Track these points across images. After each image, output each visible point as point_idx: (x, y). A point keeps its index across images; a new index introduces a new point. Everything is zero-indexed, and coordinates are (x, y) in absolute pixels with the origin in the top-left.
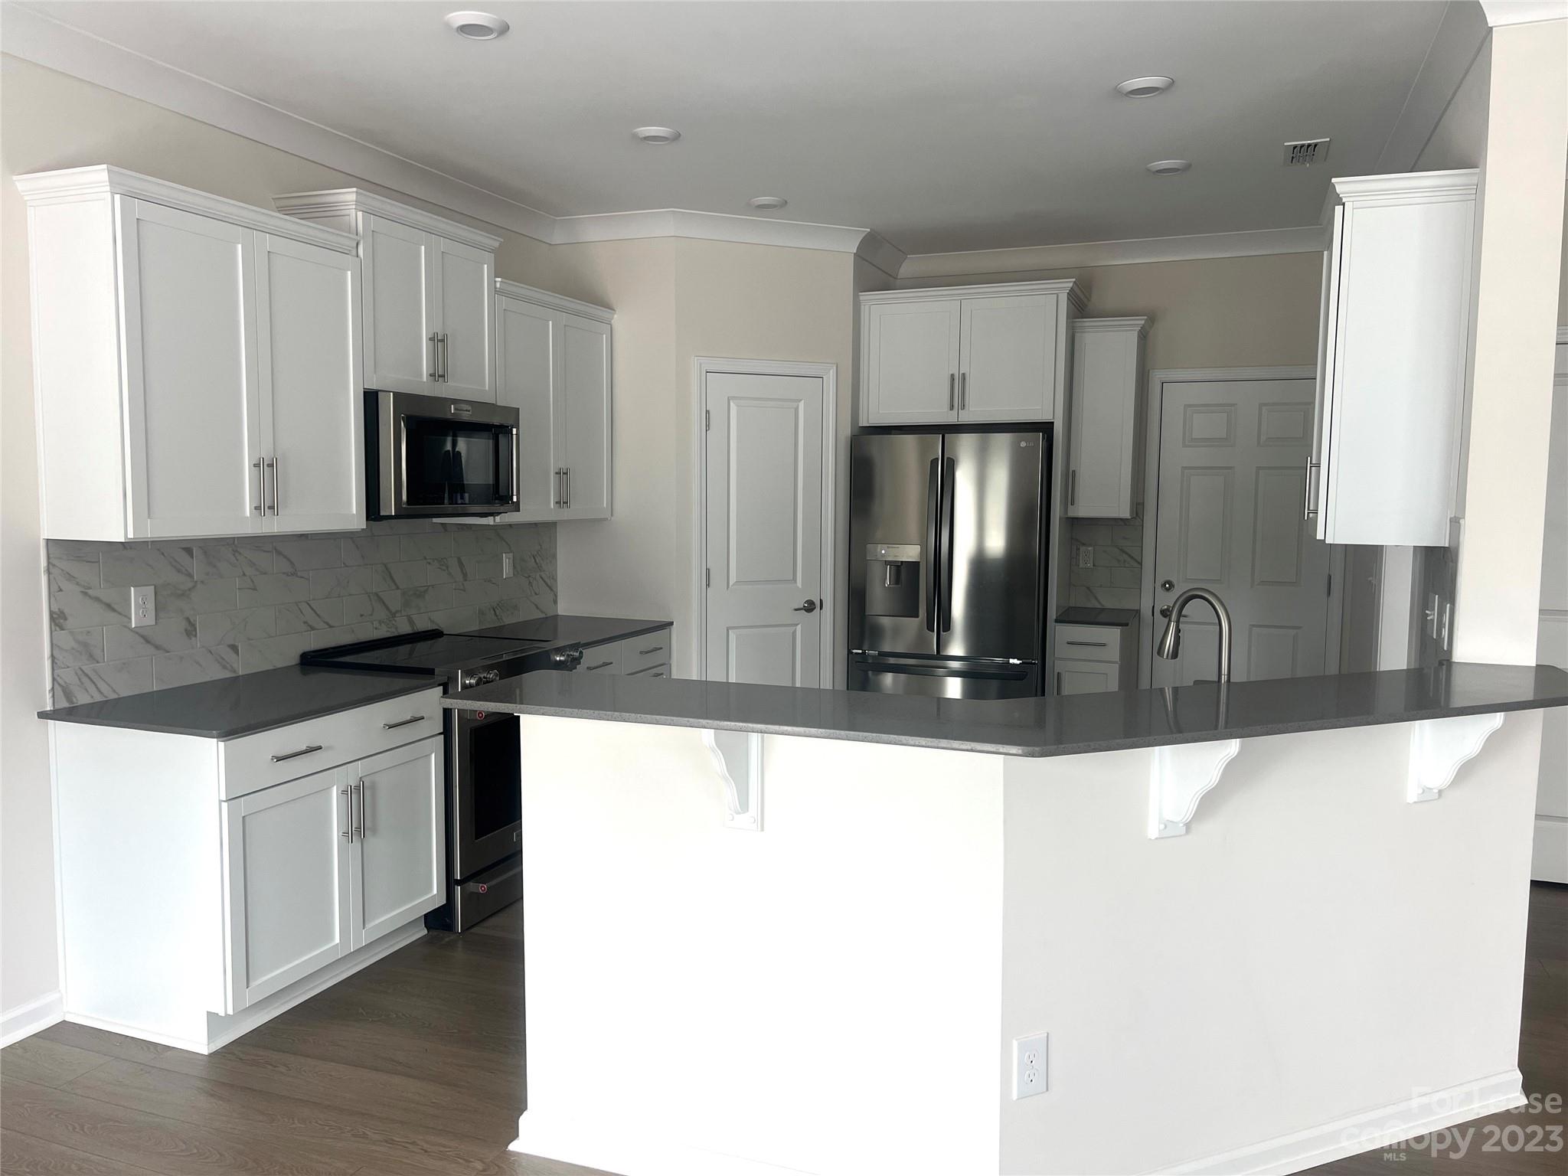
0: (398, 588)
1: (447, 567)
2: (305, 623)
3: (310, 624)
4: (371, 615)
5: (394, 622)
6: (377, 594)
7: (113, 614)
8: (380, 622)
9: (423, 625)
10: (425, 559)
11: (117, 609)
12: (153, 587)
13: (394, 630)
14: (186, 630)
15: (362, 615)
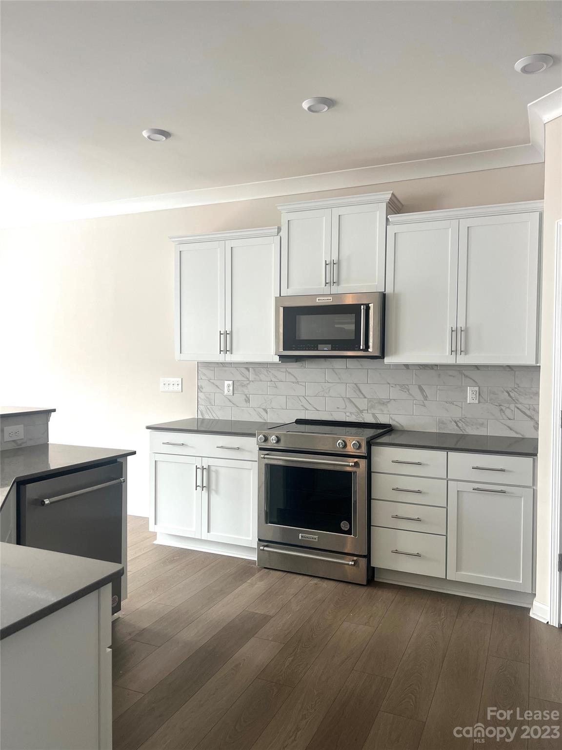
0: (365, 398)
1: (408, 391)
2: (302, 406)
3: (305, 407)
4: (345, 409)
5: (361, 415)
6: (349, 398)
7: (218, 389)
8: (351, 413)
9: (383, 419)
10: (389, 384)
11: (220, 388)
12: (232, 382)
13: (361, 419)
14: (245, 400)
15: (338, 408)
